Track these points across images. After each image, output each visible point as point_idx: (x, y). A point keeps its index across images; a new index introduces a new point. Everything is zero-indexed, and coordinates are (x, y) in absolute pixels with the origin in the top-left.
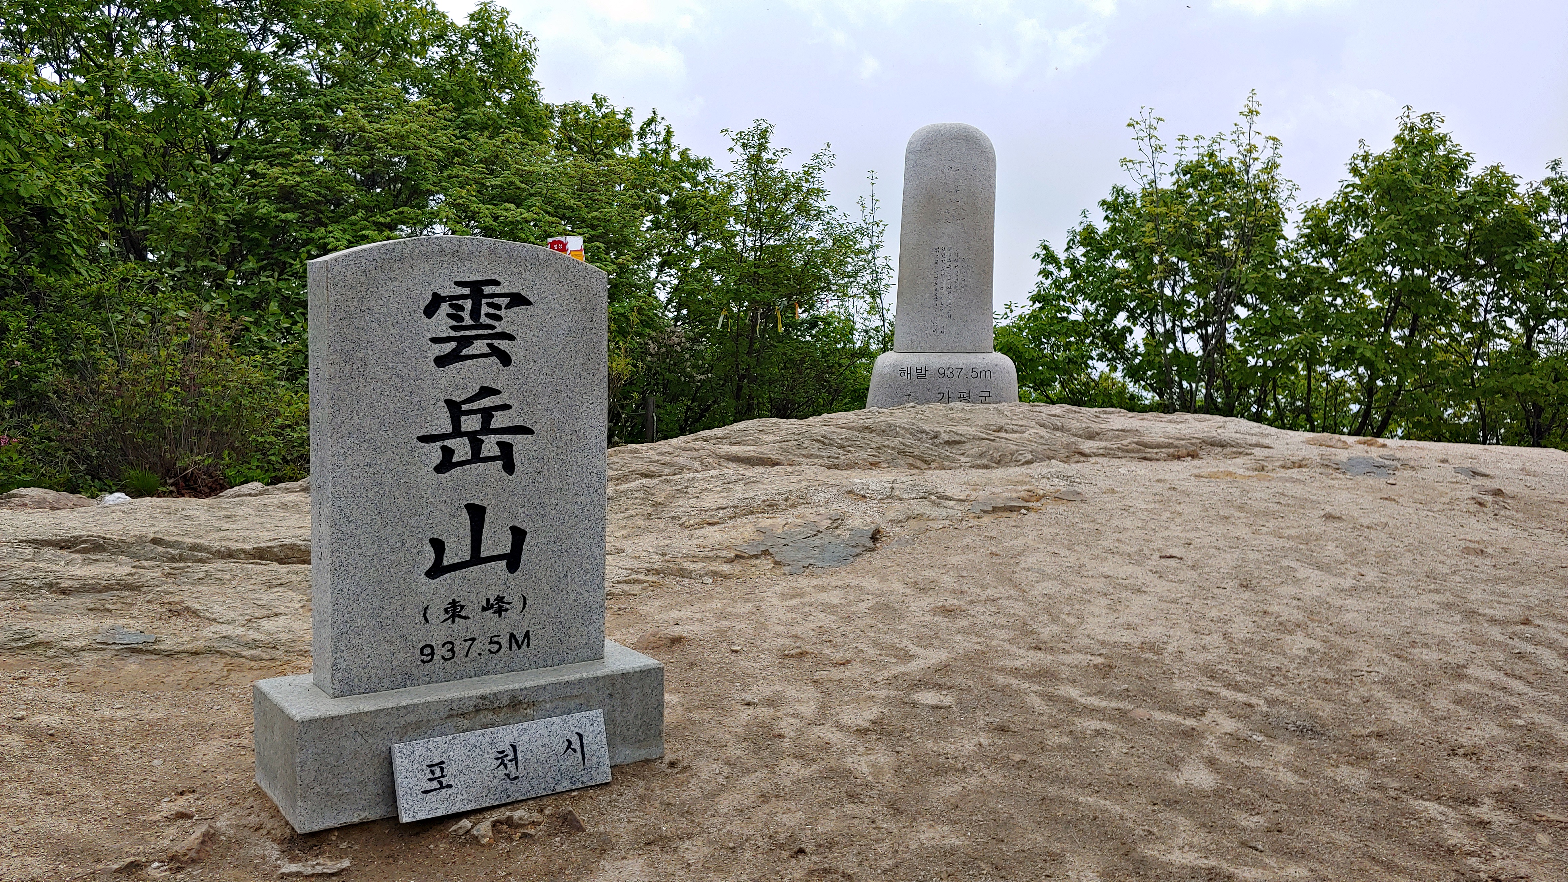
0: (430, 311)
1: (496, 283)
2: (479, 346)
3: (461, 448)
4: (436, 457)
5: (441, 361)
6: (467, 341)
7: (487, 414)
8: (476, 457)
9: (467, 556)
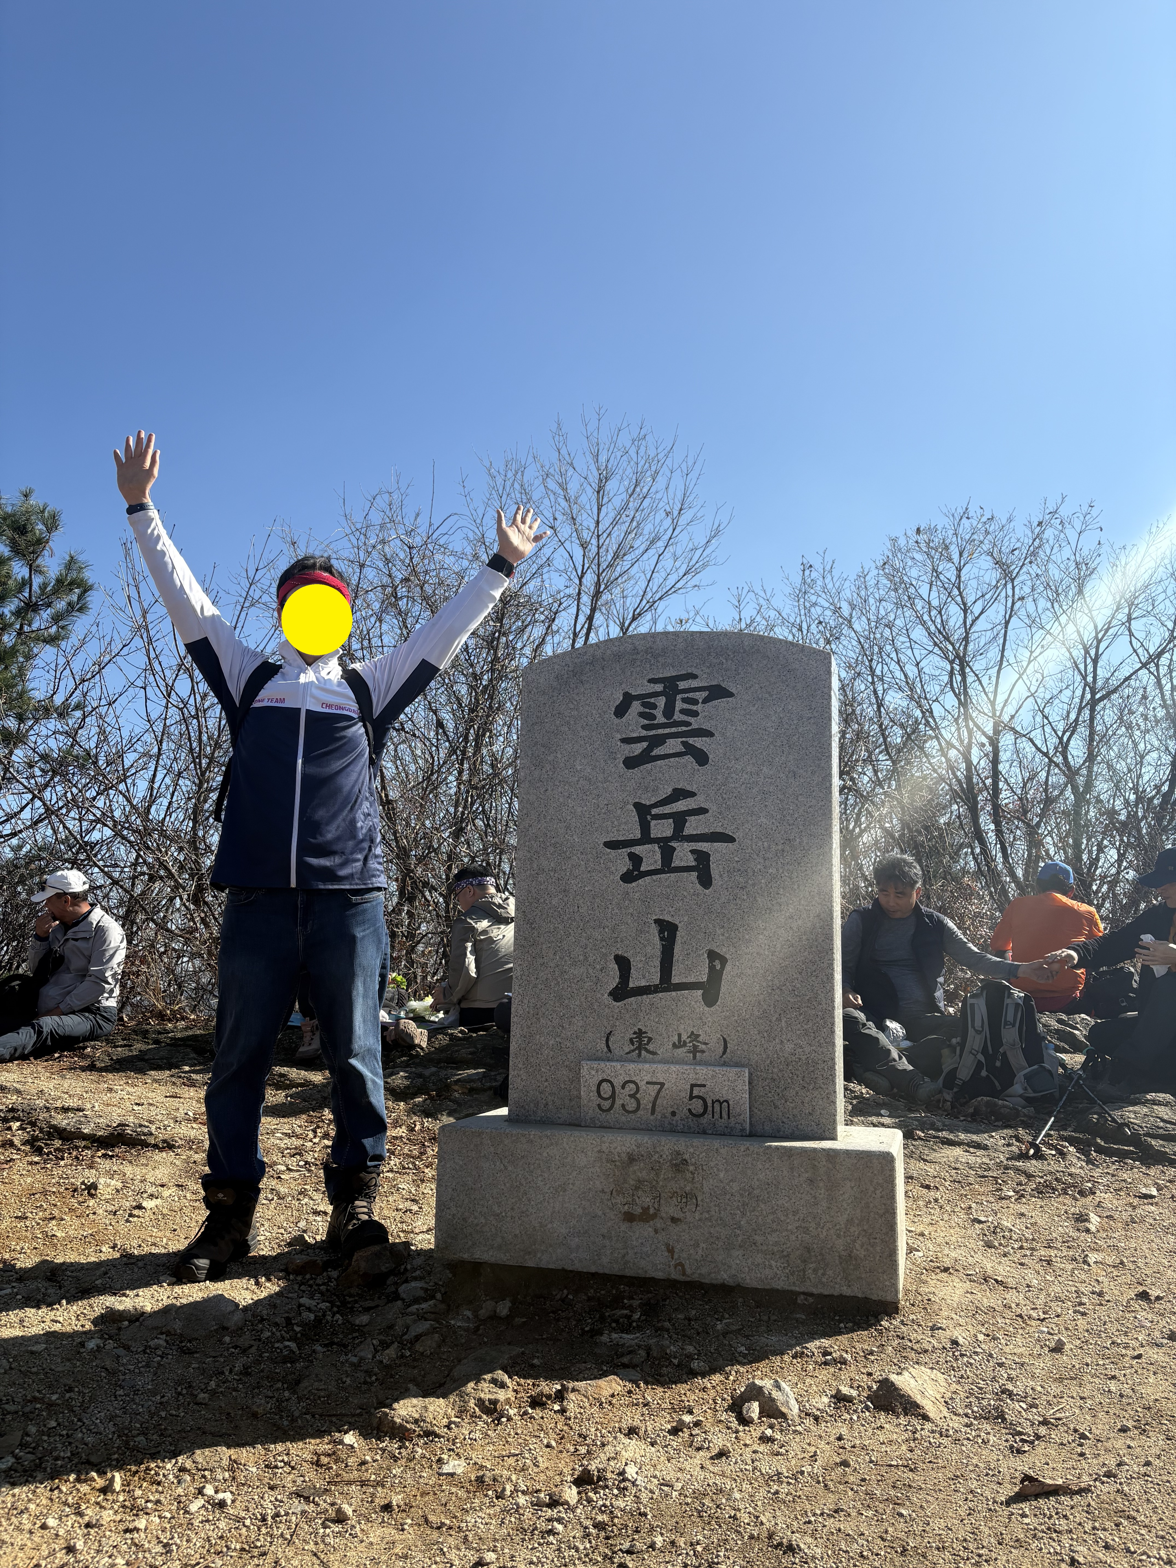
0: (621, 711)
1: (694, 677)
2: (673, 745)
3: (651, 856)
4: (624, 865)
5: (631, 763)
6: (660, 740)
7: (680, 819)
8: (667, 866)
9: (656, 979)
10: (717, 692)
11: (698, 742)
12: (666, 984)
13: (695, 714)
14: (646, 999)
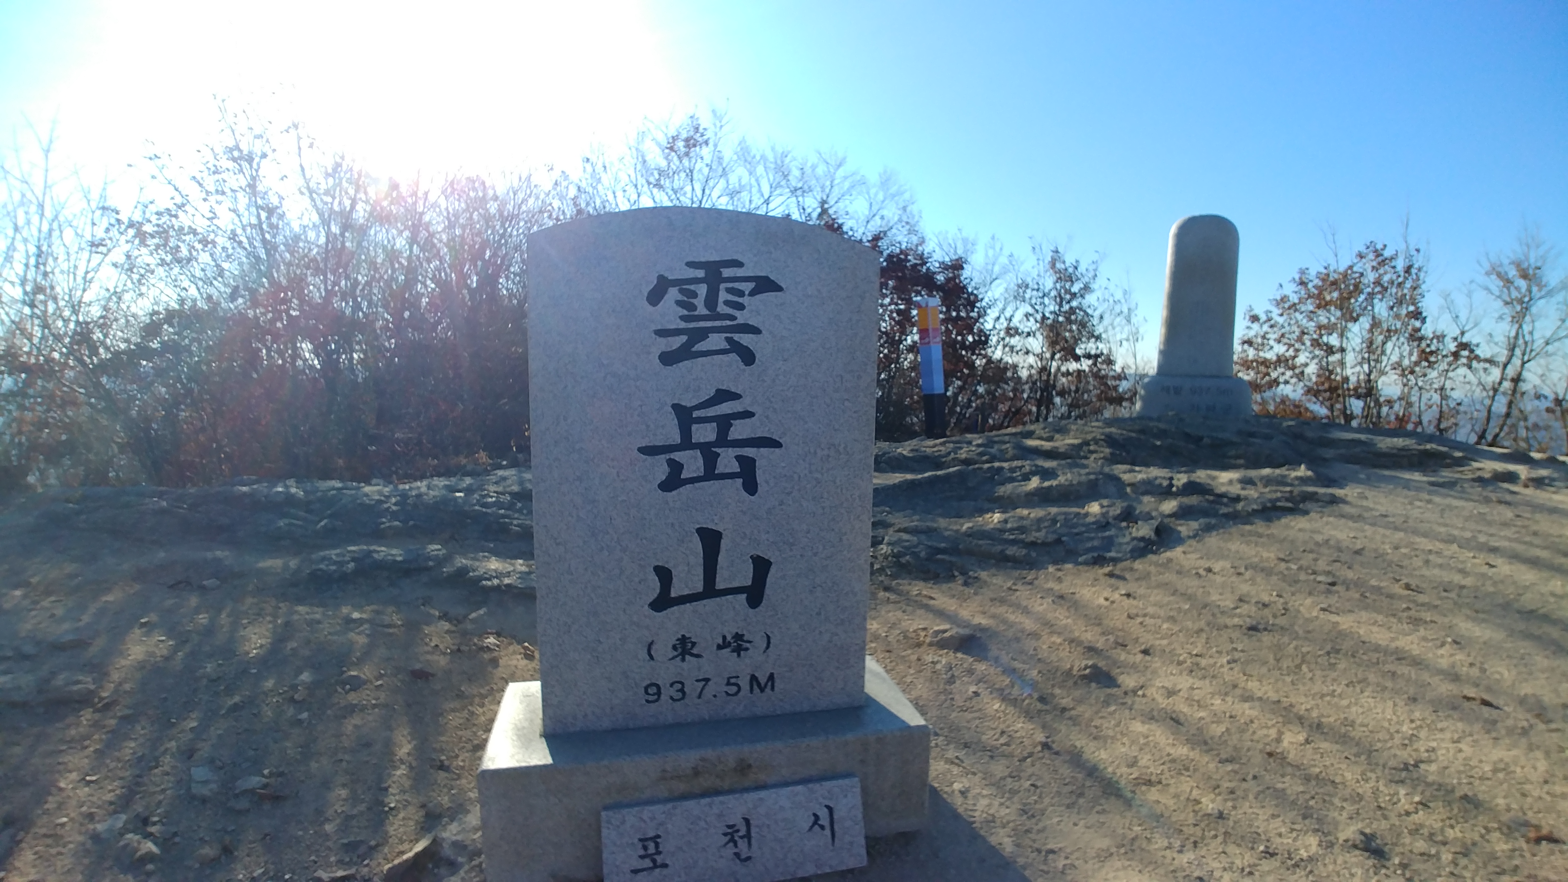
0: (655, 296)
1: (739, 264)
2: (716, 341)
3: (692, 463)
4: (661, 472)
5: (668, 359)
6: (701, 335)
7: (724, 423)
8: (710, 474)
9: (699, 587)
10: (765, 285)
11: (745, 339)
12: (710, 591)
13: (741, 307)
14: (687, 606)
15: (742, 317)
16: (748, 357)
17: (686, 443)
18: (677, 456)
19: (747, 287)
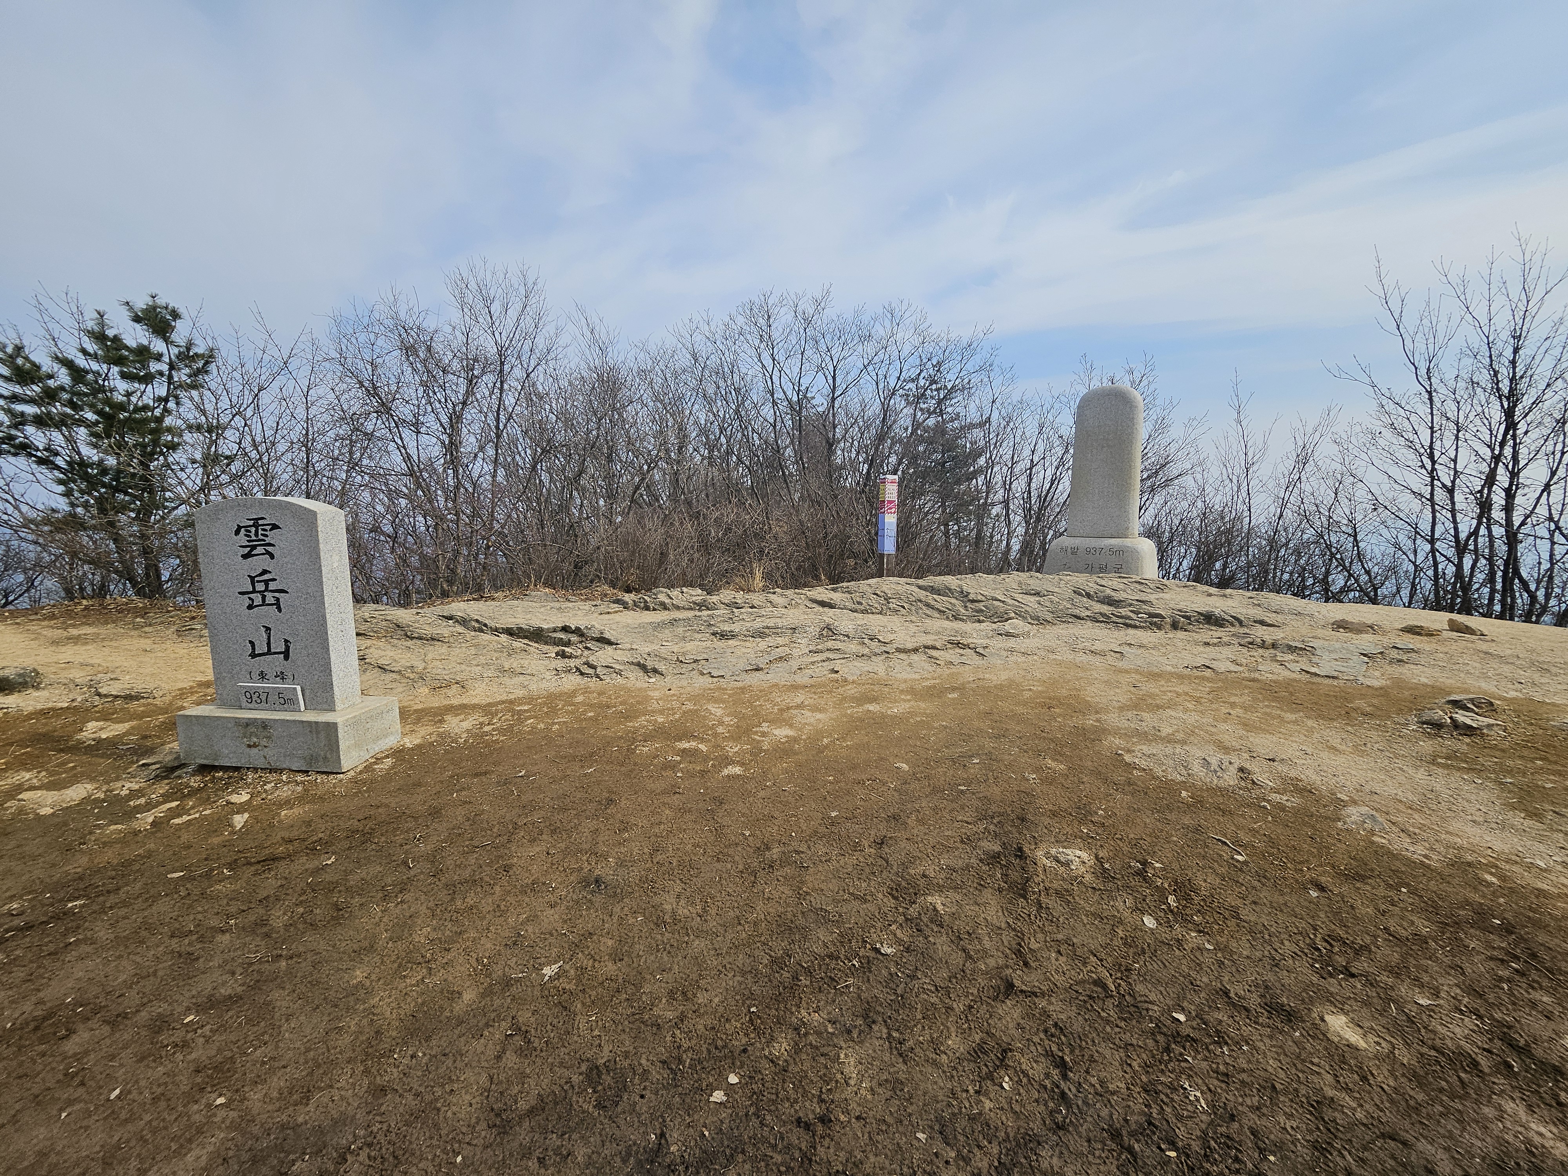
0: (237, 532)
1: (263, 518)
2: (260, 550)
3: (258, 599)
4: (247, 602)
5: (245, 557)
6: (254, 547)
7: (266, 582)
8: (264, 604)
9: (266, 650)
10: (275, 527)
11: (270, 549)
12: (269, 652)
13: (266, 536)
14: (262, 658)
15: (268, 540)
16: (272, 556)
17: (254, 591)
18: (251, 596)
19: (268, 528)
